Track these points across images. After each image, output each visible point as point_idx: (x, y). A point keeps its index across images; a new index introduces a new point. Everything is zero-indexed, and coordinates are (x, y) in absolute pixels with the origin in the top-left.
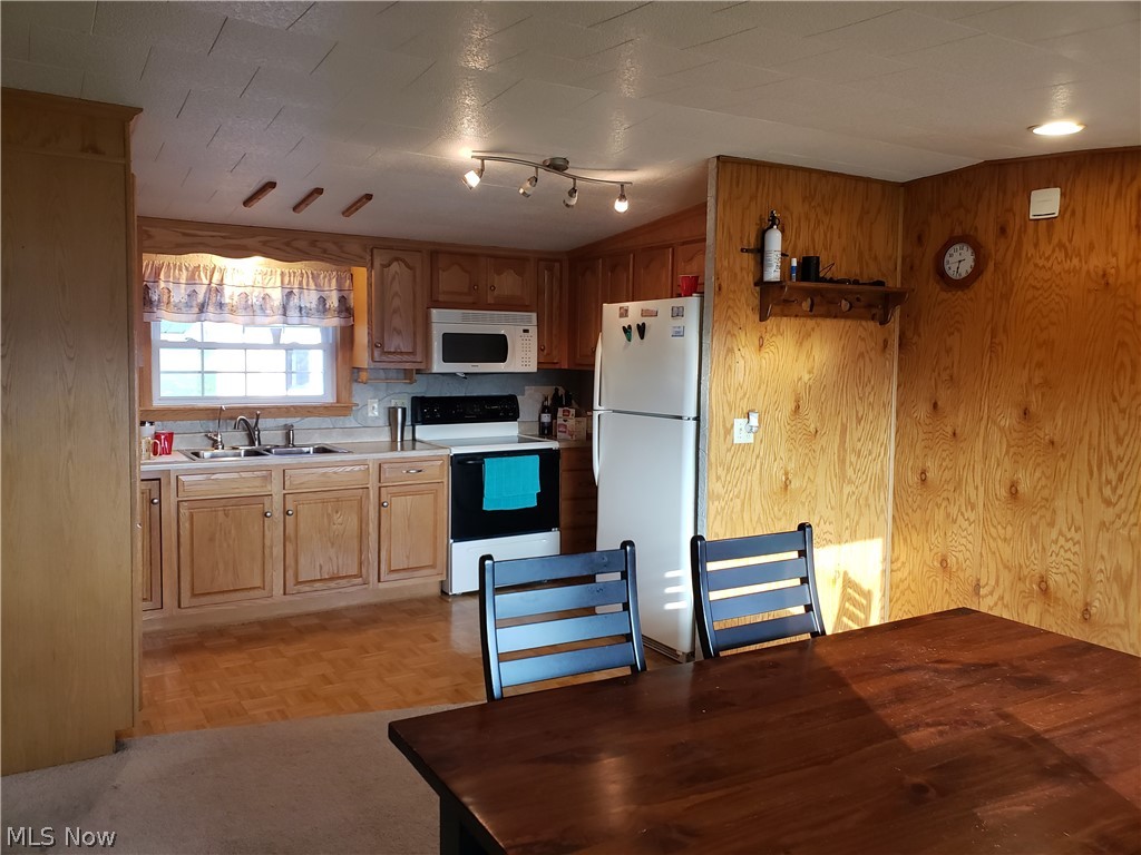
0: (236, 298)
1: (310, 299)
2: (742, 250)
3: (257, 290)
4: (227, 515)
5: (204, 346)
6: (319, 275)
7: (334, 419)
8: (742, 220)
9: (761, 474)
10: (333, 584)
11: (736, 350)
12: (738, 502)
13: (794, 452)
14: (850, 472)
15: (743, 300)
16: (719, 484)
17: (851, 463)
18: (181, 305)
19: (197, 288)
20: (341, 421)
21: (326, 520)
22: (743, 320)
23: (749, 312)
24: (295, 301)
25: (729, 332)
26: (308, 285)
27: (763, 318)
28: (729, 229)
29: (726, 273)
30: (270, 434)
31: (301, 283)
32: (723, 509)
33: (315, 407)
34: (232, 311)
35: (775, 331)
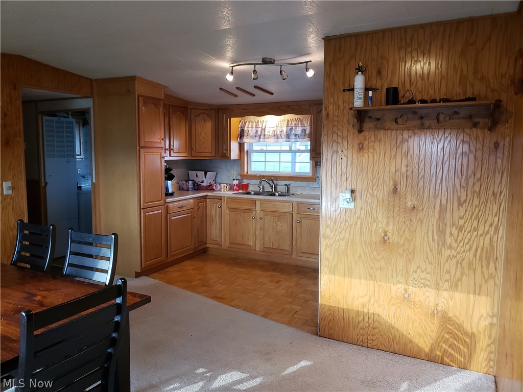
0: (271, 132)
1: (299, 130)
2: (344, 90)
3: (279, 128)
4: (240, 216)
5: (265, 152)
6: (303, 120)
7: (308, 183)
8: (344, 71)
9: (361, 228)
10: (277, 252)
11: (340, 151)
12: (343, 243)
13: (392, 219)
14: (449, 240)
15: (345, 120)
16: (328, 230)
17: (451, 234)
18: (253, 136)
19: (258, 129)
20: (311, 184)
21: (275, 224)
22: (345, 133)
23: (351, 128)
24: (293, 132)
25: (335, 141)
26: (298, 124)
27: (360, 131)
28: (333, 78)
29: (332, 106)
30: (281, 188)
31: (295, 124)
32: (331, 245)
33: (300, 177)
34: (269, 138)
35: (372, 139)
